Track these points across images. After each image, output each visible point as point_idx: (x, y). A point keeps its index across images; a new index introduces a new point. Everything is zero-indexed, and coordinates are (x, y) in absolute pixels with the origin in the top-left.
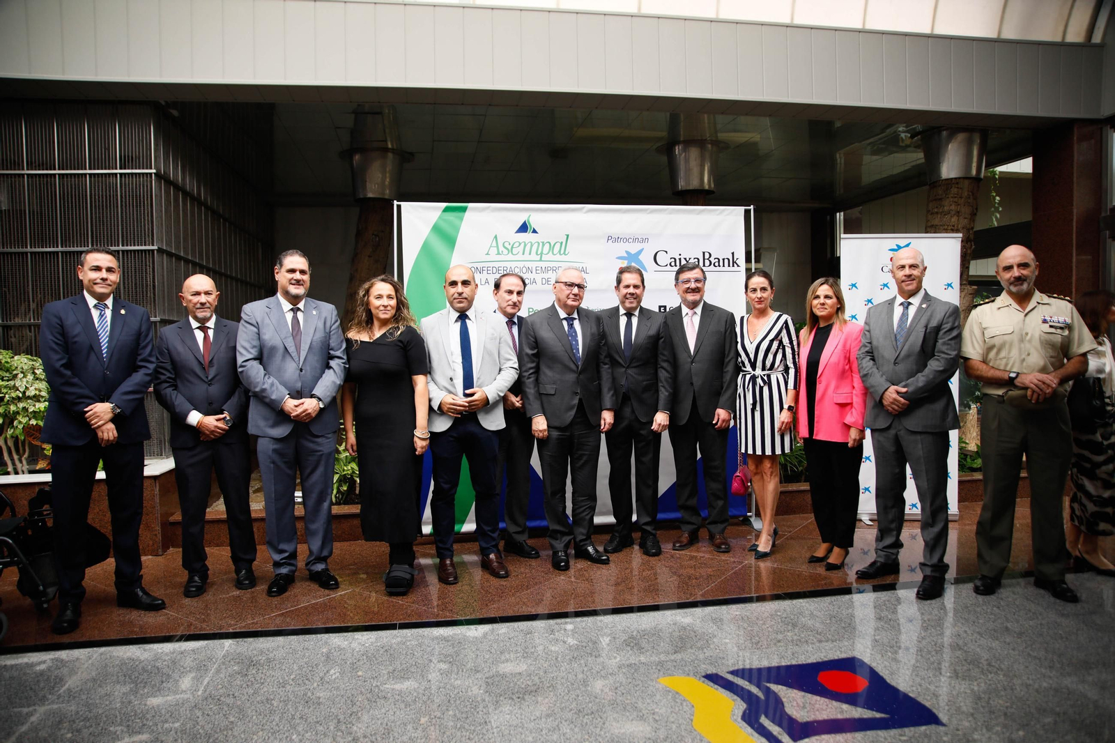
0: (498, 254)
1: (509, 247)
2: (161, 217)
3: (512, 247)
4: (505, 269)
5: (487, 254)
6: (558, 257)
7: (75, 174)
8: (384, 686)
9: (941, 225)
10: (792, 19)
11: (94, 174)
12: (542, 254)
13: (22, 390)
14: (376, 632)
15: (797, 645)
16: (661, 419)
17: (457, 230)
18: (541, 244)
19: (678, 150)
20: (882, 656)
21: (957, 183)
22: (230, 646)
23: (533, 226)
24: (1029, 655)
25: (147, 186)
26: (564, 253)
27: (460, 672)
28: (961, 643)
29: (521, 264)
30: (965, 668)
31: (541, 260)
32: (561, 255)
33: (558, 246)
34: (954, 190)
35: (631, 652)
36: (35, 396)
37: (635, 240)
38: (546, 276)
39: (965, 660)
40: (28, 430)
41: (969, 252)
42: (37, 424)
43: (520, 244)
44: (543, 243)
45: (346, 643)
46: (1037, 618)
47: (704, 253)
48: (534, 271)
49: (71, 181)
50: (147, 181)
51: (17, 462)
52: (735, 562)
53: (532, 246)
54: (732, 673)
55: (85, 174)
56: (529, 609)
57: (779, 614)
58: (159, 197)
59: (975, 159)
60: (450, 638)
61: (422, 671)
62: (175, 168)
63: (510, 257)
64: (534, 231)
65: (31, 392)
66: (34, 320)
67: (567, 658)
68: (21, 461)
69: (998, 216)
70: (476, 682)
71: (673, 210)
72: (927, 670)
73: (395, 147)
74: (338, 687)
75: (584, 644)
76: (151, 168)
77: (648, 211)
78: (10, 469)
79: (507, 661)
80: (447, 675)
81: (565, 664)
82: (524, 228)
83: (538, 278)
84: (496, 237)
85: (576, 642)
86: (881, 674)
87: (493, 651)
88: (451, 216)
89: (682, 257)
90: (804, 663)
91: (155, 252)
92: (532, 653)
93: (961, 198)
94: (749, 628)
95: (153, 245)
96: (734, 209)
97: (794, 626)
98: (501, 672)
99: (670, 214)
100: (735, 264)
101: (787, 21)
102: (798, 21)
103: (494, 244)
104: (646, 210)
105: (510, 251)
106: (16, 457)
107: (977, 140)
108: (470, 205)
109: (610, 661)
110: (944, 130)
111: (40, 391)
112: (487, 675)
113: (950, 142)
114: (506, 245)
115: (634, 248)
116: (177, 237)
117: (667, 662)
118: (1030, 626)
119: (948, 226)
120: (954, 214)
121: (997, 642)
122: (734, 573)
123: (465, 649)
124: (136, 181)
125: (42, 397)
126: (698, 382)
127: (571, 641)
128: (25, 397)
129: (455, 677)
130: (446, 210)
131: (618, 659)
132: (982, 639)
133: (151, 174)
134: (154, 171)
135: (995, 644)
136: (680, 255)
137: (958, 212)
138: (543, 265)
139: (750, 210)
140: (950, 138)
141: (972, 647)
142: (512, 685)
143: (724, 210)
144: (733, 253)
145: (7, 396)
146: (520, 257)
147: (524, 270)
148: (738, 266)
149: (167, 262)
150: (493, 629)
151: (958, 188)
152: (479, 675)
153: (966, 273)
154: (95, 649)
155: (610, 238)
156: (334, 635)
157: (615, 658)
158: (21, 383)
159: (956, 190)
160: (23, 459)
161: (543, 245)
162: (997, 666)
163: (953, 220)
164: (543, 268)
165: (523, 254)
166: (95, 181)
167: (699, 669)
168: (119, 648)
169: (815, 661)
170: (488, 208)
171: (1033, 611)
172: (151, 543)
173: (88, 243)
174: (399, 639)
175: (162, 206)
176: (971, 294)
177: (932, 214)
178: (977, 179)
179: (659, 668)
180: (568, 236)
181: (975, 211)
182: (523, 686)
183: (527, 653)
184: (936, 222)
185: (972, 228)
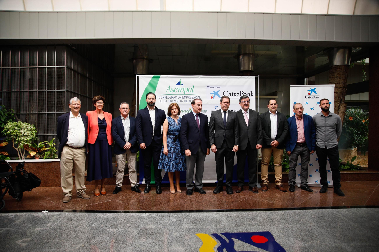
0: (170, 92)
1: (174, 90)
2: (68, 81)
3: (175, 90)
4: (172, 97)
5: (166, 92)
6: (190, 93)
7: (43, 68)
8: (107, 229)
9: (334, 82)
10: (275, 11)
11: (48, 67)
12: (185, 92)
13: (23, 133)
14: (113, 213)
15: (250, 226)
16: (236, 147)
17: (157, 84)
18: (184, 89)
19: (241, 57)
20: (279, 232)
21: (339, 67)
22: (67, 214)
23: (182, 83)
24: (333, 235)
25: (64, 71)
26: (192, 92)
27: (133, 227)
28: (310, 229)
29: (178, 95)
30: (307, 238)
31: (184, 94)
32: (191, 92)
33: (190, 89)
34: (338, 69)
35: (192, 224)
36: (27, 135)
37: (217, 87)
38: (186, 99)
39: (308, 235)
40: (24, 145)
41: (344, 91)
42: (27, 144)
43: (177, 89)
44: (185, 88)
45: (103, 216)
46: (344, 222)
47: (241, 92)
48: (182, 98)
49: (42, 70)
50: (64, 69)
51: (22, 156)
52: (244, 198)
53: (181, 89)
54: (222, 234)
55: (46, 67)
56: (166, 209)
57: (249, 215)
58: (68, 74)
59: (346, 58)
60: (136, 216)
61: (121, 226)
62: (74, 65)
63: (174, 93)
64: (182, 85)
65: (26, 134)
66: (38, 112)
67: (170, 225)
68: (23, 156)
69: (365, 79)
70: (136, 230)
71: (230, 77)
72: (292, 238)
73: (147, 58)
74: (93, 229)
75: (178, 221)
76: (65, 65)
77: (221, 78)
78: (20, 158)
79: (150, 224)
80: (128, 228)
81: (168, 227)
82: (179, 83)
83: (183, 100)
84: (169, 86)
85: (175, 220)
86: (274, 238)
87: (147, 221)
88: (155, 80)
89: (233, 93)
90: (249, 232)
91: (66, 91)
92: (159, 223)
93: (341, 72)
94: (236, 220)
95: (65, 89)
96: (252, 77)
97: (253, 220)
98: (146, 228)
99: (229, 78)
100: (252, 95)
101: (273, 12)
102: (277, 12)
103: (169, 89)
104: (221, 77)
105: (174, 91)
106: (21, 154)
107: (347, 52)
108: (161, 76)
109: (183, 227)
110: (335, 48)
111: (28, 134)
112: (141, 228)
113: (337, 53)
114: (173, 89)
115: (216, 90)
116: (74, 86)
117: (202, 229)
118: (339, 225)
119: (336, 82)
120: (338, 78)
121: (324, 230)
122: (241, 201)
123: (139, 220)
124: (61, 69)
125: (29, 136)
126: (250, 136)
127: (174, 220)
128: (24, 136)
129: (131, 228)
130: (153, 78)
131: (186, 227)
132: (319, 228)
133: (65, 67)
134: (66, 66)
135: (323, 231)
136: (232, 92)
137: (340, 77)
138: (185, 96)
139: (258, 77)
140: (337, 51)
141: (313, 231)
142: (147, 232)
143: (248, 77)
144: (251, 92)
145: (18, 135)
146: (177, 93)
147: (179, 97)
148: (253, 96)
149: (70, 95)
150: (151, 214)
151: (340, 69)
152: (138, 228)
153: (343, 99)
154: (28, 213)
155: (208, 87)
156: (100, 213)
157: (186, 226)
158: (23, 132)
159: (339, 69)
160: (23, 155)
161: (185, 89)
162: (319, 238)
163: (338, 80)
164: (185, 97)
165: (178, 92)
166: (48, 69)
167: (211, 231)
168: (35, 213)
169: (253, 232)
170: (167, 77)
171: (344, 220)
172: (58, 182)
173: (46, 88)
174: (119, 216)
175: (69, 77)
176: (345, 106)
177: (331, 78)
178: (347, 66)
179: (198, 230)
180: (193, 86)
181: (347, 77)
182: (151, 233)
183: (157, 222)
184: (332, 81)
185: (346, 83)
